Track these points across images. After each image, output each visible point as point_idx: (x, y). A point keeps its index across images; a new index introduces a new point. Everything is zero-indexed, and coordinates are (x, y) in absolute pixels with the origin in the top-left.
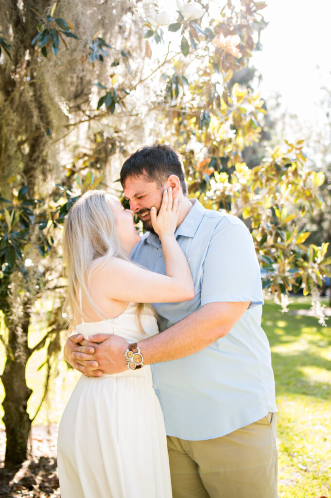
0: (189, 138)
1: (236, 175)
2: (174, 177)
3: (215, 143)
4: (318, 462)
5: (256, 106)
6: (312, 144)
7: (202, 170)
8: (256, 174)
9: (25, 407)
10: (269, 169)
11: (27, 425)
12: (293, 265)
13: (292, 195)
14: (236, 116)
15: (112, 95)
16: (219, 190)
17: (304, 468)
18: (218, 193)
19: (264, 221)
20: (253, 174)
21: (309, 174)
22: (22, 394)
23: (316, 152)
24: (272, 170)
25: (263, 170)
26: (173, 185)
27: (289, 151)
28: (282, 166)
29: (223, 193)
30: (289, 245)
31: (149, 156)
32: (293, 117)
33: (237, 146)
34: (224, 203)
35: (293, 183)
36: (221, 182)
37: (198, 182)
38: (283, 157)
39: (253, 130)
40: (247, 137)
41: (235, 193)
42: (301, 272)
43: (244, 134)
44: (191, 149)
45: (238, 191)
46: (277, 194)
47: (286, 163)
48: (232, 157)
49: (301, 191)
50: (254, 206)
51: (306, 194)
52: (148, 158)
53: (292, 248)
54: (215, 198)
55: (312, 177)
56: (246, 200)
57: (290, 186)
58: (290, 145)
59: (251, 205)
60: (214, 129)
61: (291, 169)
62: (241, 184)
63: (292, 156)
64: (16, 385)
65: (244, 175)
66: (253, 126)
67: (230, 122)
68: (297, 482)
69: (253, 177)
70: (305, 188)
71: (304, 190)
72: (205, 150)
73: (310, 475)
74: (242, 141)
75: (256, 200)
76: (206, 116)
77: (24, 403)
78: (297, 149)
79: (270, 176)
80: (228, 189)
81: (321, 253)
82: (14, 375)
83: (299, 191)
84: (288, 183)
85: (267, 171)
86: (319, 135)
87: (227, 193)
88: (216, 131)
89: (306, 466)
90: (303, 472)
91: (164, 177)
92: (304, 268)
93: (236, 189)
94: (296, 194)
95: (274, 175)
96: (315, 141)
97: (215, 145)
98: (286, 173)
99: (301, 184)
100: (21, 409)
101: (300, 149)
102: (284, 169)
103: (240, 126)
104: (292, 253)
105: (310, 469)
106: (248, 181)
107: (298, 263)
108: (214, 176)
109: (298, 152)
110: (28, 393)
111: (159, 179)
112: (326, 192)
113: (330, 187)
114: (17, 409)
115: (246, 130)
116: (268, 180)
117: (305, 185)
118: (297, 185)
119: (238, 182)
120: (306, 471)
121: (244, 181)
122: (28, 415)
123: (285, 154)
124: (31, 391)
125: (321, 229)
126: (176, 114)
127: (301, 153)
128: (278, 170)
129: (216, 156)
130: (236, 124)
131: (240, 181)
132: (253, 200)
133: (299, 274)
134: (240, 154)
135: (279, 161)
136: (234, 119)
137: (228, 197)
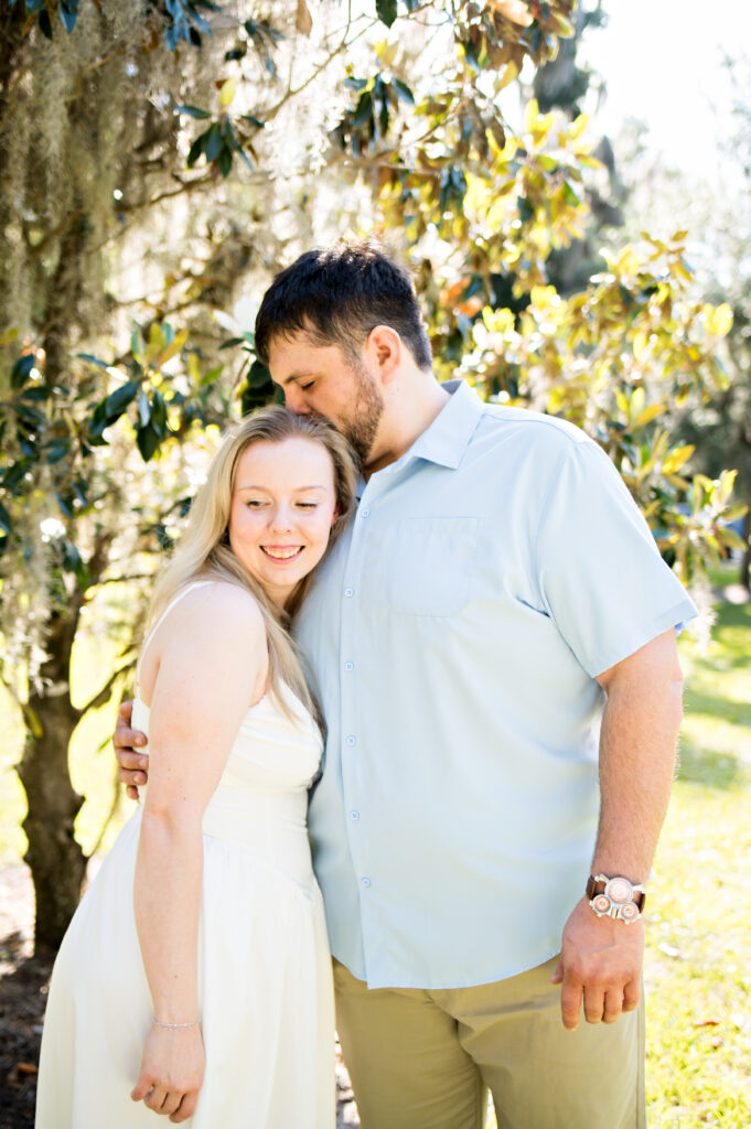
0: (422, 229)
1: (531, 315)
2: (385, 332)
3: (480, 243)
4: (702, 937)
5: (579, 152)
6: (711, 235)
7: (452, 304)
8: (577, 311)
9: (70, 833)
10: (607, 301)
11: (77, 868)
12: (655, 522)
13: (657, 358)
14: (532, 176)
15: (223, 131)
16: (493, 350)
17: (673, 952)
18: (491, 358)
19: (592, 420)
20: (571, 312)
21: (698, 310)
22: (63, 806)
23: (718, 253)
24: (613, 302)
25: (594, 301)
26: (385, 351)
27: (653, 258)
28: (636, 292)
29: (501, 358)
30: (647, 478)
31: (317, 280)
32: (672, 175)
33: (533, 247)
34: (503, 380)
35: (662, 333)
36: (498, 331)
37: (443, 335)
38: (638, 272)
39: (570, 208)
40: (556, 225)
41: (529, 357)
42: (673, 538)
43: (550, 219)
44: (427, 258)
45: (537, 352)
46: (625, 358)
47: (645, 285)
48: (523, 274)
49: (679, 349)
50: (573, 385)
51: (688, 356)
52: (314, 287)
53: (653, 483)
54: (482, 369)
55: (702, 317)
56: (554, 370)
57: (654, 338)
58: (657, 243)
59: (565, 382)
60: (477, 210)
61: (656, 300)
62: (543, 335)
63: (659, 270)
64: (49, 786)
65: (550, 316)
66: (570, 199)
67: (519, 191)
68: (657, 985)
69: (571, 319)
70: (687, 344)
71: (684, 347)
72: (459, 259)
73: (684, 968)
74: (544, 236)
75: (578, 371)
76: (456, 179)
77: (66, 823)
78: (670, 253)
79: (610, 316)
80: (514, 347)
81: (720, 496)
82: (43, 765)
83: (673, 351)
84: (650, 332)
85: (602, 303)
86: (729, 215)
87: (509, 359)
88: (482, 213)
89: (677, 947)
90: (670, 963)
91: (357, 333)
92: (681, 529)
93: (531, 348)
94: (666, 356)
95: (618, 314)
96: (719, 231)
97: (480, 249)
98: (644, 309)
99: (679, 333)
100: (62, 837)
101: (680, 251)
102: (640, 300)
103: (540, 201)
104: (653, 495)
105: (686, 955)
106: (559, 327)
107: (666, 517)
108: (482, 317)
109: (673, 259)
110: (76, 804)
111: (346, 336)
112: (739, 341)
113: (748, 331)
114: (53, 837)
115: (553, 208)
116: (605, 324)
117: (686, 337)
118: (668, 335)
119: (536, 330)
120: (676, 958)
121: (549, 329)
122: (79, 848)
123: (643, 265)
124: (83, 799)
125: (726, 420)
126: (388, 175)
127: (681, 262)
128: (628, 302)
129: (483, 273)
130: (532, 195)
131: (540, 328)
132: (570, 371)
133: (667, 542)
134: (541, 266)
135: (629, 282)
136: (528, 186)
137: (512, 368)
